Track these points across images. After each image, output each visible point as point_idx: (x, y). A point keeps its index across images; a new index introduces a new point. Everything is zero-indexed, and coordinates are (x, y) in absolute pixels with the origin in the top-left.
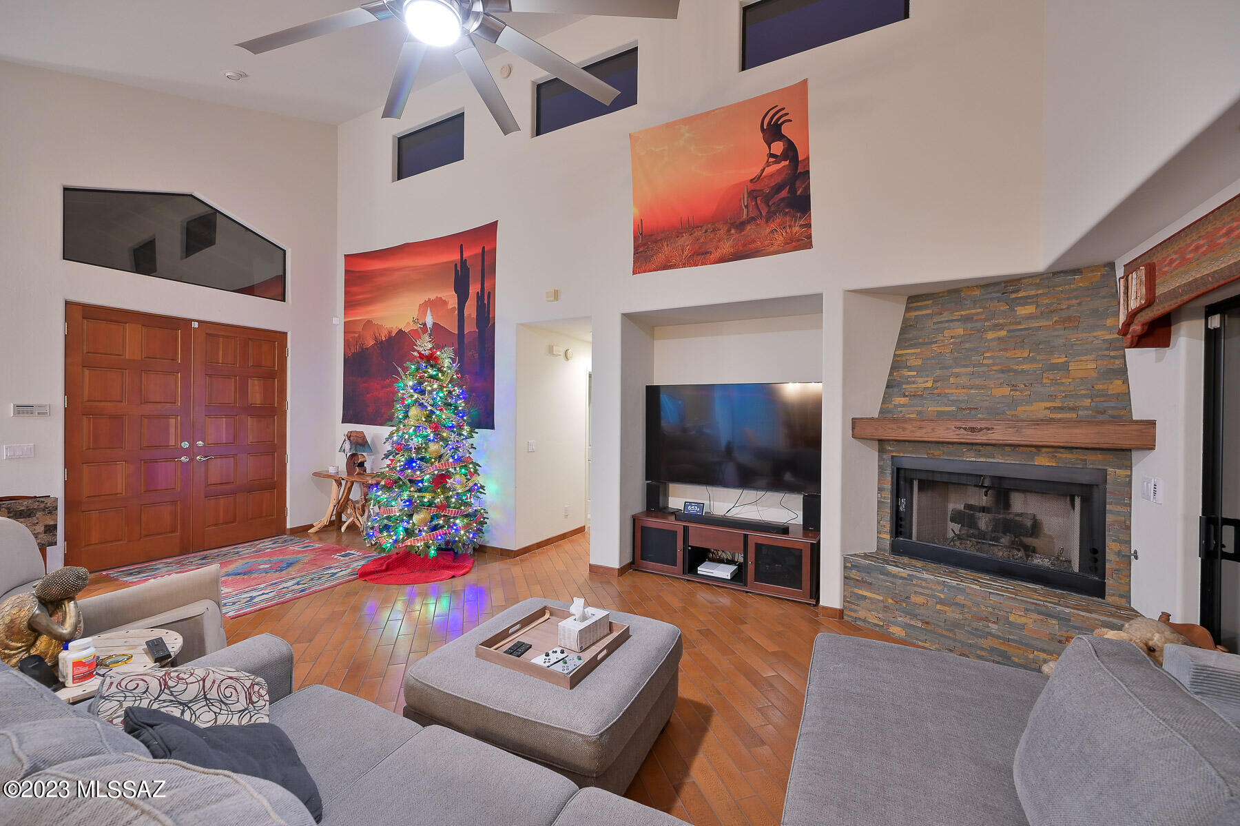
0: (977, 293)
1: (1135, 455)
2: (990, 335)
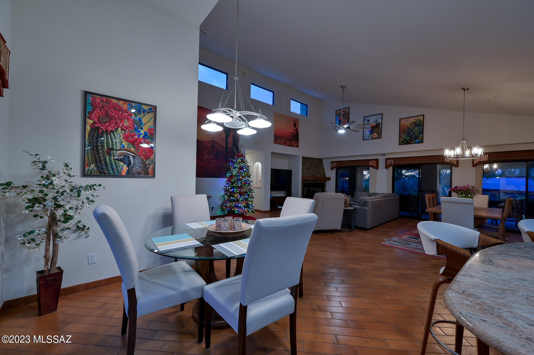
0: (310, 159)
1: (327, 181)
2: (313, 165)
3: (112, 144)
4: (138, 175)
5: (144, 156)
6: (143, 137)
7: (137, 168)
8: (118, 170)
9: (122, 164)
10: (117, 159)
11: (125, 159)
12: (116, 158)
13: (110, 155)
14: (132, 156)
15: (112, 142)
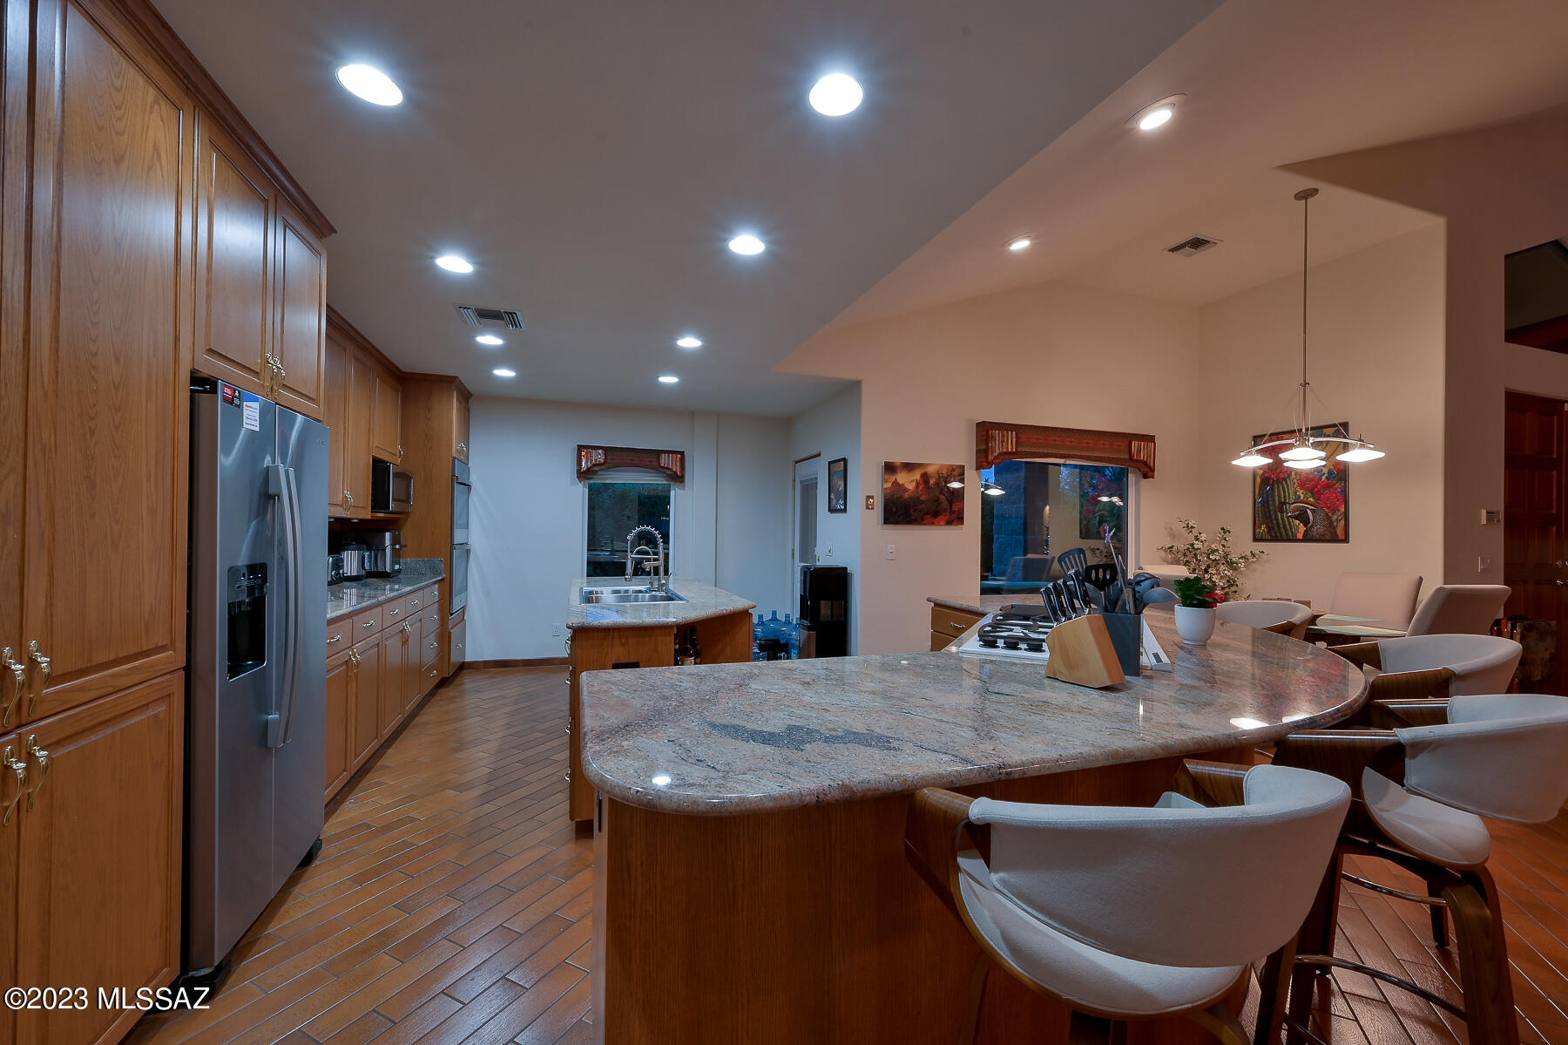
3: (1285, 496)
4: (1321, 539)
5: (1328, 508)
6: (1326, 478)
7: (1318, 529)
8: (1292, 532)
9: (1297, 522)
10: (1291, 517)
11: (1302, 516)
12: (1289, 514)
13: (1282, 512)
14: (1310, 510)
15: (1284, 492)
